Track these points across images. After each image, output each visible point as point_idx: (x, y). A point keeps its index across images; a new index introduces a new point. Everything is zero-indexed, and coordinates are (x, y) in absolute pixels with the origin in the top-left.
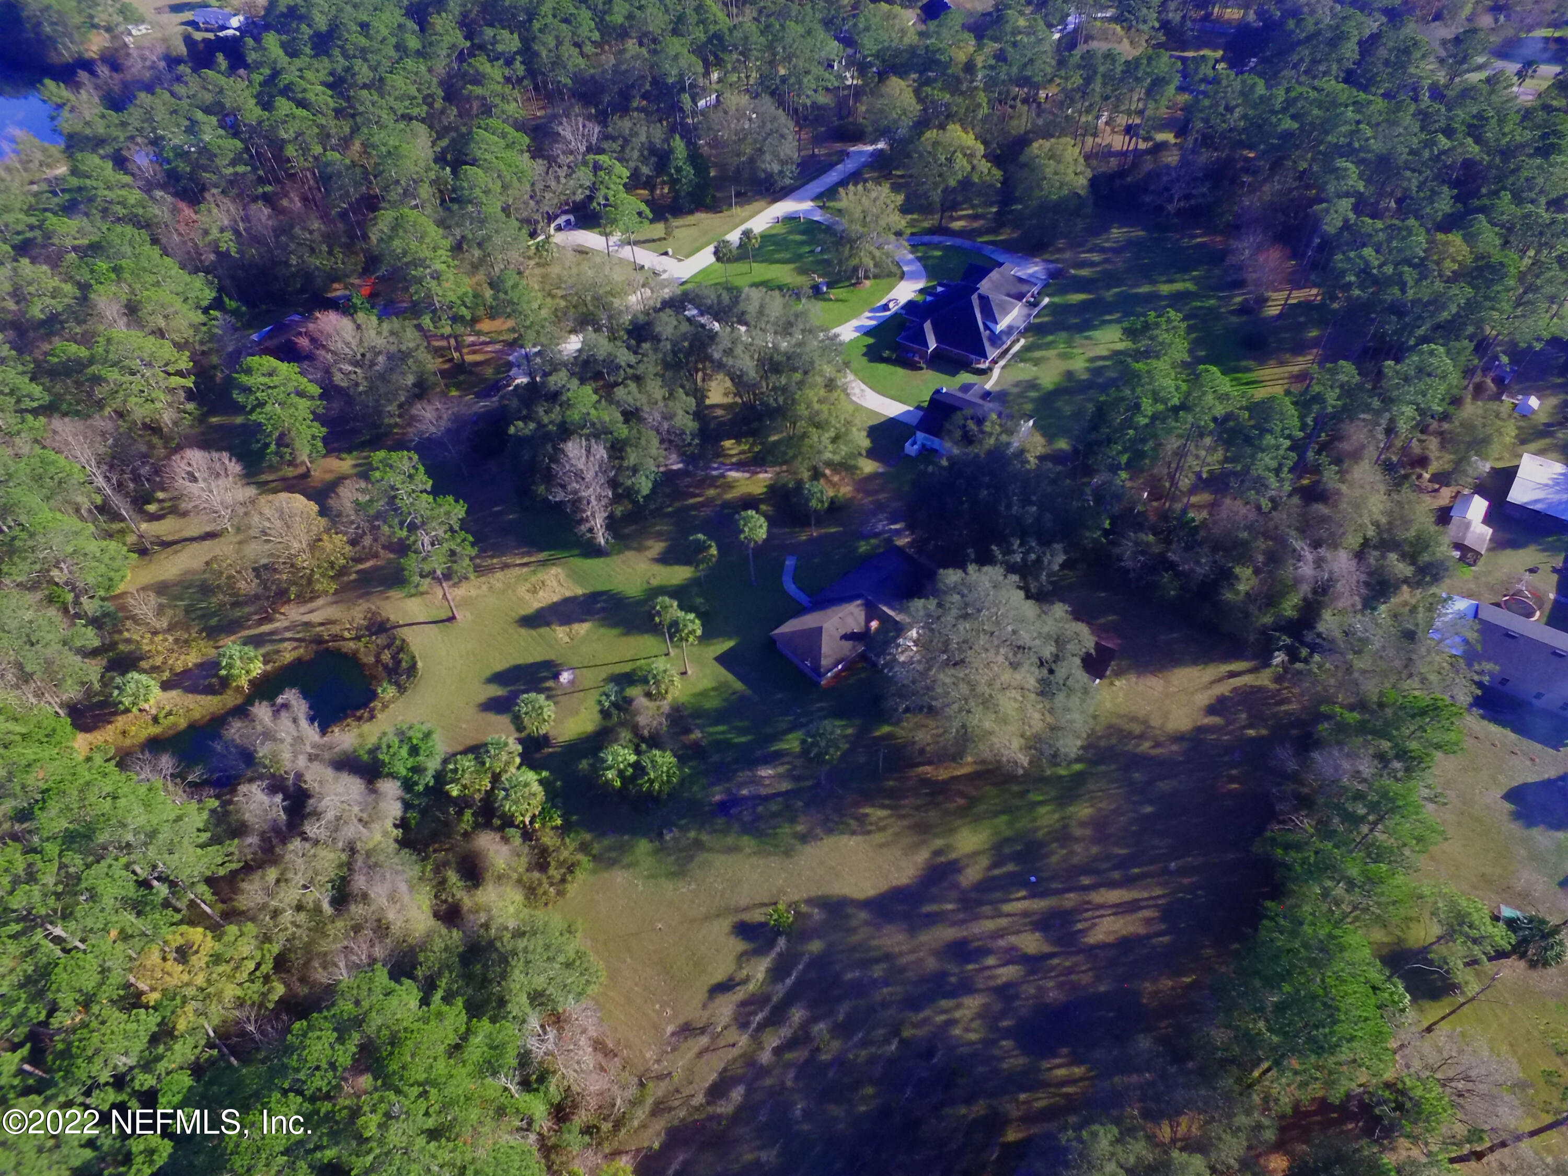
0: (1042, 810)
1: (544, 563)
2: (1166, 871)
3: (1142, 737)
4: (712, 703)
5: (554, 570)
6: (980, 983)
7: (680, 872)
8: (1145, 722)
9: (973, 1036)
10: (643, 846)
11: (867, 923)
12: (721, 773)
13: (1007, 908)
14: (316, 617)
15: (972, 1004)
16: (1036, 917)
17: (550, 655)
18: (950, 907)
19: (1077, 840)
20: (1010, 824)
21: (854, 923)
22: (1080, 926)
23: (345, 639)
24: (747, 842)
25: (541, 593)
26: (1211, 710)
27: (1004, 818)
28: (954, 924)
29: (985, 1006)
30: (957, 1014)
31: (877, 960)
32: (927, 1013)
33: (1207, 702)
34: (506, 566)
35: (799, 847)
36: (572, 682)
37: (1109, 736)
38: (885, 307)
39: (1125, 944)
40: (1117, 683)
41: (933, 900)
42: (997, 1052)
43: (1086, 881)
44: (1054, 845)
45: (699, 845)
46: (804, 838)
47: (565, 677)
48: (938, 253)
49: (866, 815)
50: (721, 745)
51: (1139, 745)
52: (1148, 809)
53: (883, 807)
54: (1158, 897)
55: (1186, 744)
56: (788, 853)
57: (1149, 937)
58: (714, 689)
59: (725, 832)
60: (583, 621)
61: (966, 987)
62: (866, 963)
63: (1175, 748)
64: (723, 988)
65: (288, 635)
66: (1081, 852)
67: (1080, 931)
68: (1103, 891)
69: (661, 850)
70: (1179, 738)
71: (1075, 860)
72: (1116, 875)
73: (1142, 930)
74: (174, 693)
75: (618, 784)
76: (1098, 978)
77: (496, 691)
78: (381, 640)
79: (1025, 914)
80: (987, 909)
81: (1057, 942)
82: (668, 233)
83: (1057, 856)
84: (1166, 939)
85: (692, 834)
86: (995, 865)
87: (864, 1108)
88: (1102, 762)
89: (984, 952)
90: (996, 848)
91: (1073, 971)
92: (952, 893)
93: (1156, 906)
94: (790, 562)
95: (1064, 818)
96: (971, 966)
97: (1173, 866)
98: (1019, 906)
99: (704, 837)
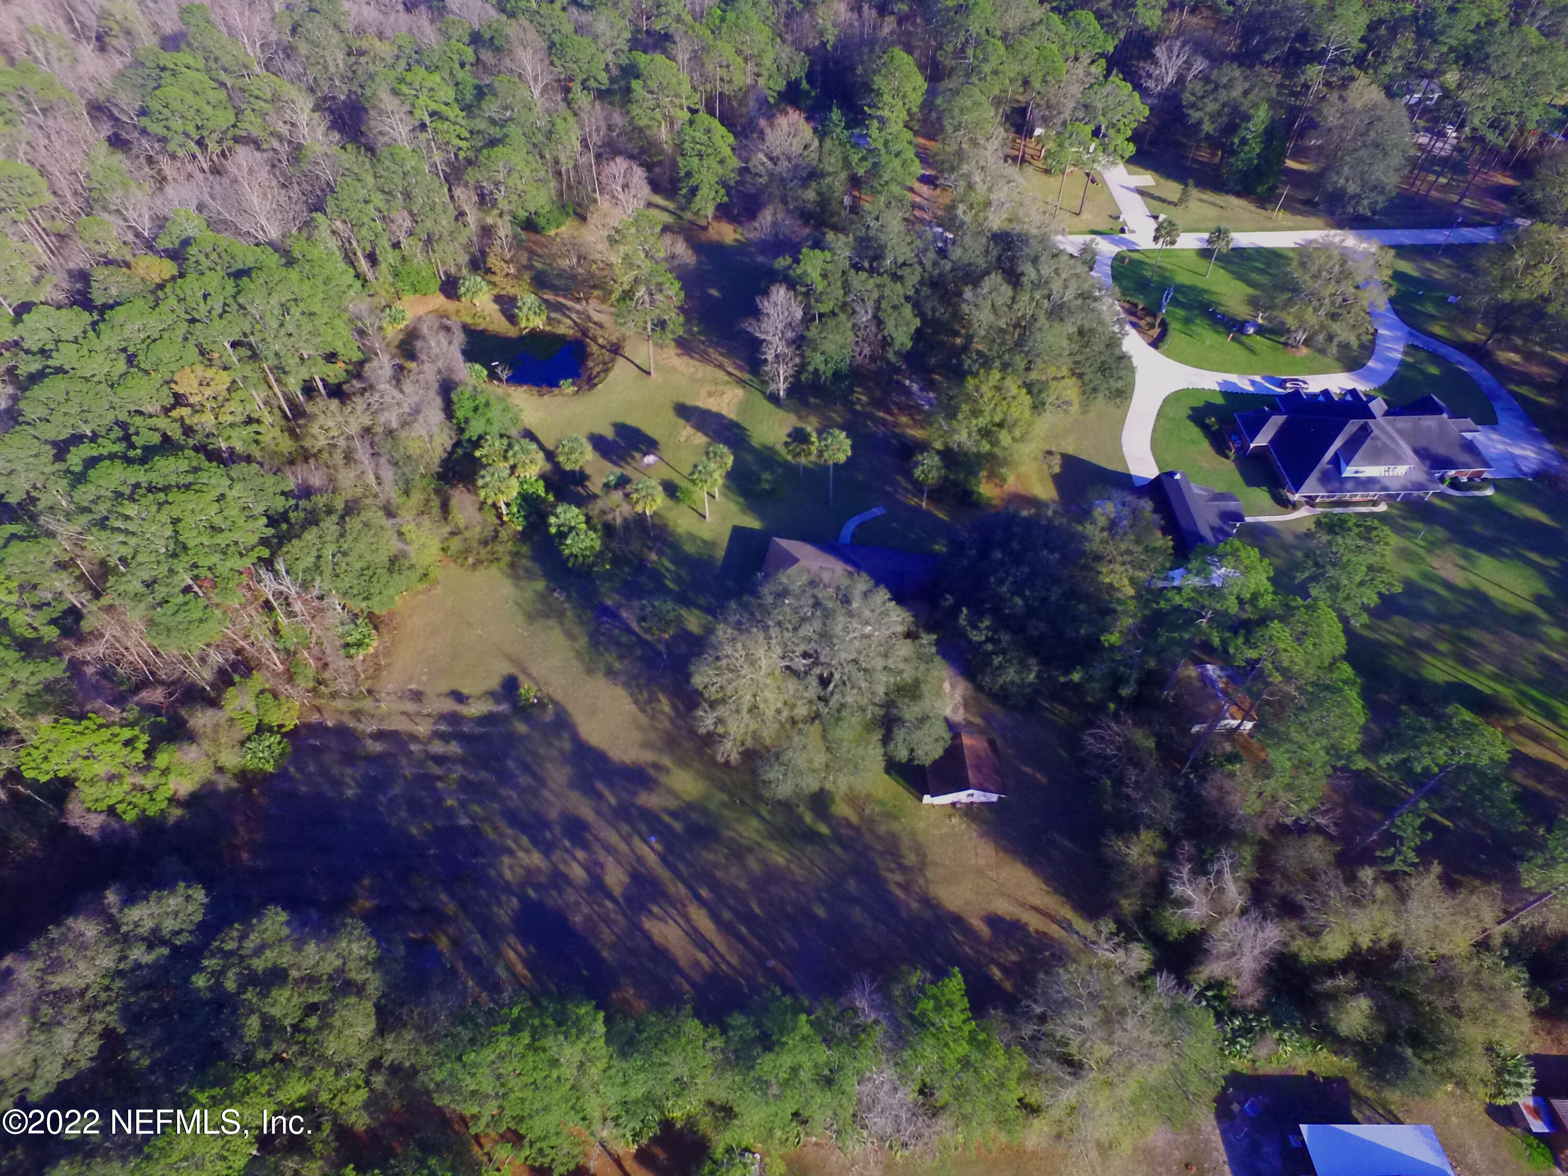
0: (754, 823)
1: (741, 382)
2: (762, 959)
3: (902, 868)
5: (739, 392)
6: (557, 856)
7: (531, 617)
8: (922, 866)
9: (508, 874)
10: (540, 585)
11: (561, 751)
12: (632, 590)
13: (637, 843)
14: (596, 317)
15: (536, 859)
16: (642, 870)
17: (662, 441)
18: (613, 801)
19: (744, 866)
20: (724, 805)
21: (557, 743)
22: (656, 909)
23: (596, 342)
24: (583, 641)
25: (712, 400)
26: (993, 921)
27: (724, 797)
28: (598, 813)
29: (539, 870)
30: (521, 854)
31: (534, 775)
32: (509, 831)
33: (1000, 912)
34: (721, 367)
35: (600, 675)
36: (648, 465)
37: (879, 838)
38: (1282, 383)
39: (661, 954)
40: (955, 820)
41: (611, 785)
42: (504, 898)
43: (704, 892)
44: (726, 851)
45: (561, 615)
46: (610, 673)
47: (650, 459)
48: (1434, 370)
49: (659, 701)
50: (656, 576)
51: (892, 871)
52: (820, 912)
53: (675, 708)
54: (728, 963)
55: (928, 914)
56: (590, 671)
57: (680, 971)
58: (704, 542)
59: (582, 623)
60: (707, 435)
61: (547, 849)
62: (526, 768)
63: (915, 905)
64: (459, 697)
65: (574, 316)
66: (732, 875)
67: (650, 911)
68: (704, 912)
69: (543, 597)
70: (930, 904)
71: (719, 874)
72: (727, 915)
73: (683, 962)
74: (496, 307)
75: (553, 530)
76: (613, 947)
77: (609, 433)
78: (607, 356)
79: (640, 860)
80: (625, 828)
81: (628, 898)
82: (1182, 200)
83: (712, 856)
84: (686, 986)
85: (566, 606)
86: (674, 814)
87: (414, 831)
88: (845, 848)
89: (586, 846)
90: (690, 806)
91: (608, 922)
92: (624, 795)
93: (717, 964)
94: (877, 511)
95: (759, 844)
96: (567, 843)
97: (772, 963)
98: (644, 850)
99: (569, 613)
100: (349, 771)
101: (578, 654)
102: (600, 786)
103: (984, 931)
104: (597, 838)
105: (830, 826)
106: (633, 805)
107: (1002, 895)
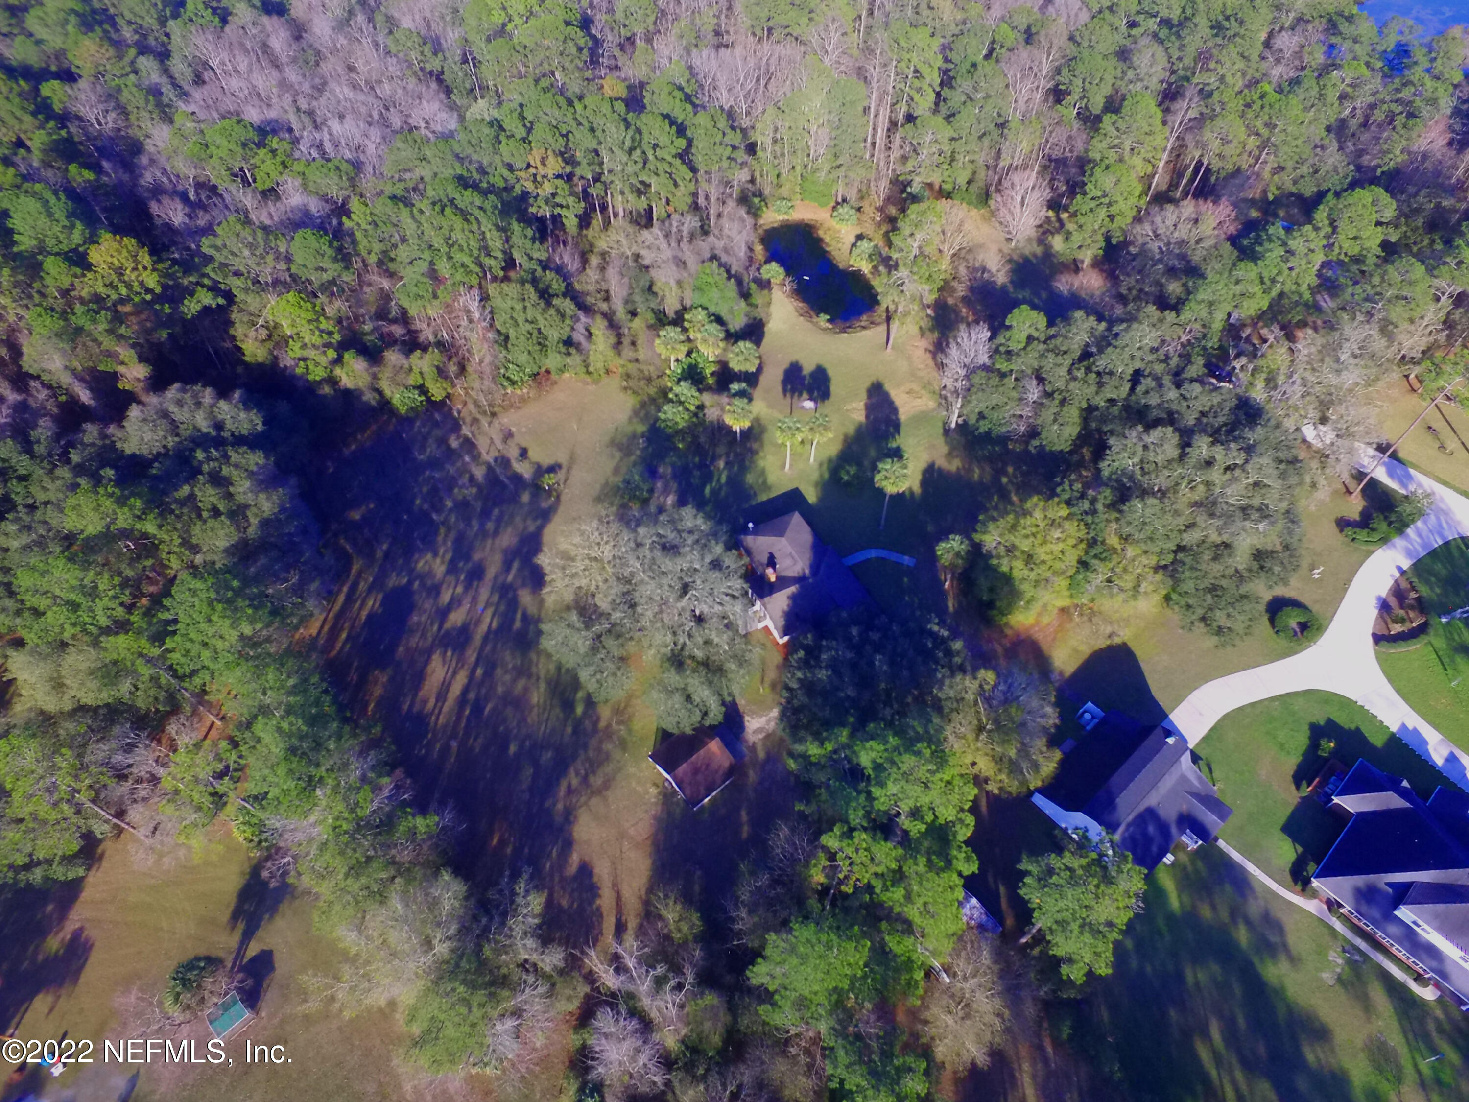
1: (943, 399)
2: (454, 736)
3: (585, 780)
4: (750, 478)
5: (931, 403)
6: (451, 579)
7: (612, 443)
8: (597, 792)
9: (421, 564)
11: (525, 528)
12: (682, 475)
13: (489, 612)
15: (439, 568)
16: (472, 628)
17: (833, 399)
18: (510, 578)
19: (514, 681)
21: (529, 522)
22: (449, 654)
23: (886, 304)
24: (618, 480)
25: (905, 395)
26: (585, 870)
28: (496, 578)
29: (434, 577)
30: (438, 561)
31: (497, 528)
32: (449, 544)
33: (597, 871)
36: (802, 408)
37: (599, 750)
39: (420, 677)
40: (653, 791)
41: (519, 570)
42: (404, 573)
43: (479, 672)
44: (519, 663)
45: (628, 454)
47: (809, 404)
50: (708, 477)
51: (577, 774)
52: (513, 749)
54: (437, 718)
55: (558, 819)
57: (415, 695)
58: (765, 482)
59: (632, 470)
60: (867, 416)
61: (452, 569)
62: (499, 521)
63: (560, 806)
64: (524, 453)
66: (503, 679)
67: (445, 652)
68: (465, 681)
69: (634, 436)
70: (569, 816)
71: (499, 671)
72: (472, 696)
73: (422, 693)
74: (853, 240)
76: (408, 649)
77: (808, 370)
78: (878, 321)
79: (478, 622)
80: (496, 598)
81: (448, 633)
83: (509, 658)
84: (406, 707)
85: (638, 452)
86: (525, 618)
87: (418, 502)
88: (575, 732)
89: (467, 588)
91: (423, 636)
92: (519, 582)
93: (432, 713)
94: (907, 560)
95: (538, 679)
96: (462, 577)
97: (454, 744)
98: (487, 619)
99: (633, 458)
100: (434, 446)
102: (516, 565)
103: (573, 867)
104: (477, 590)
105: (585, 713)
106: (515, 590)
107: (613, 863)
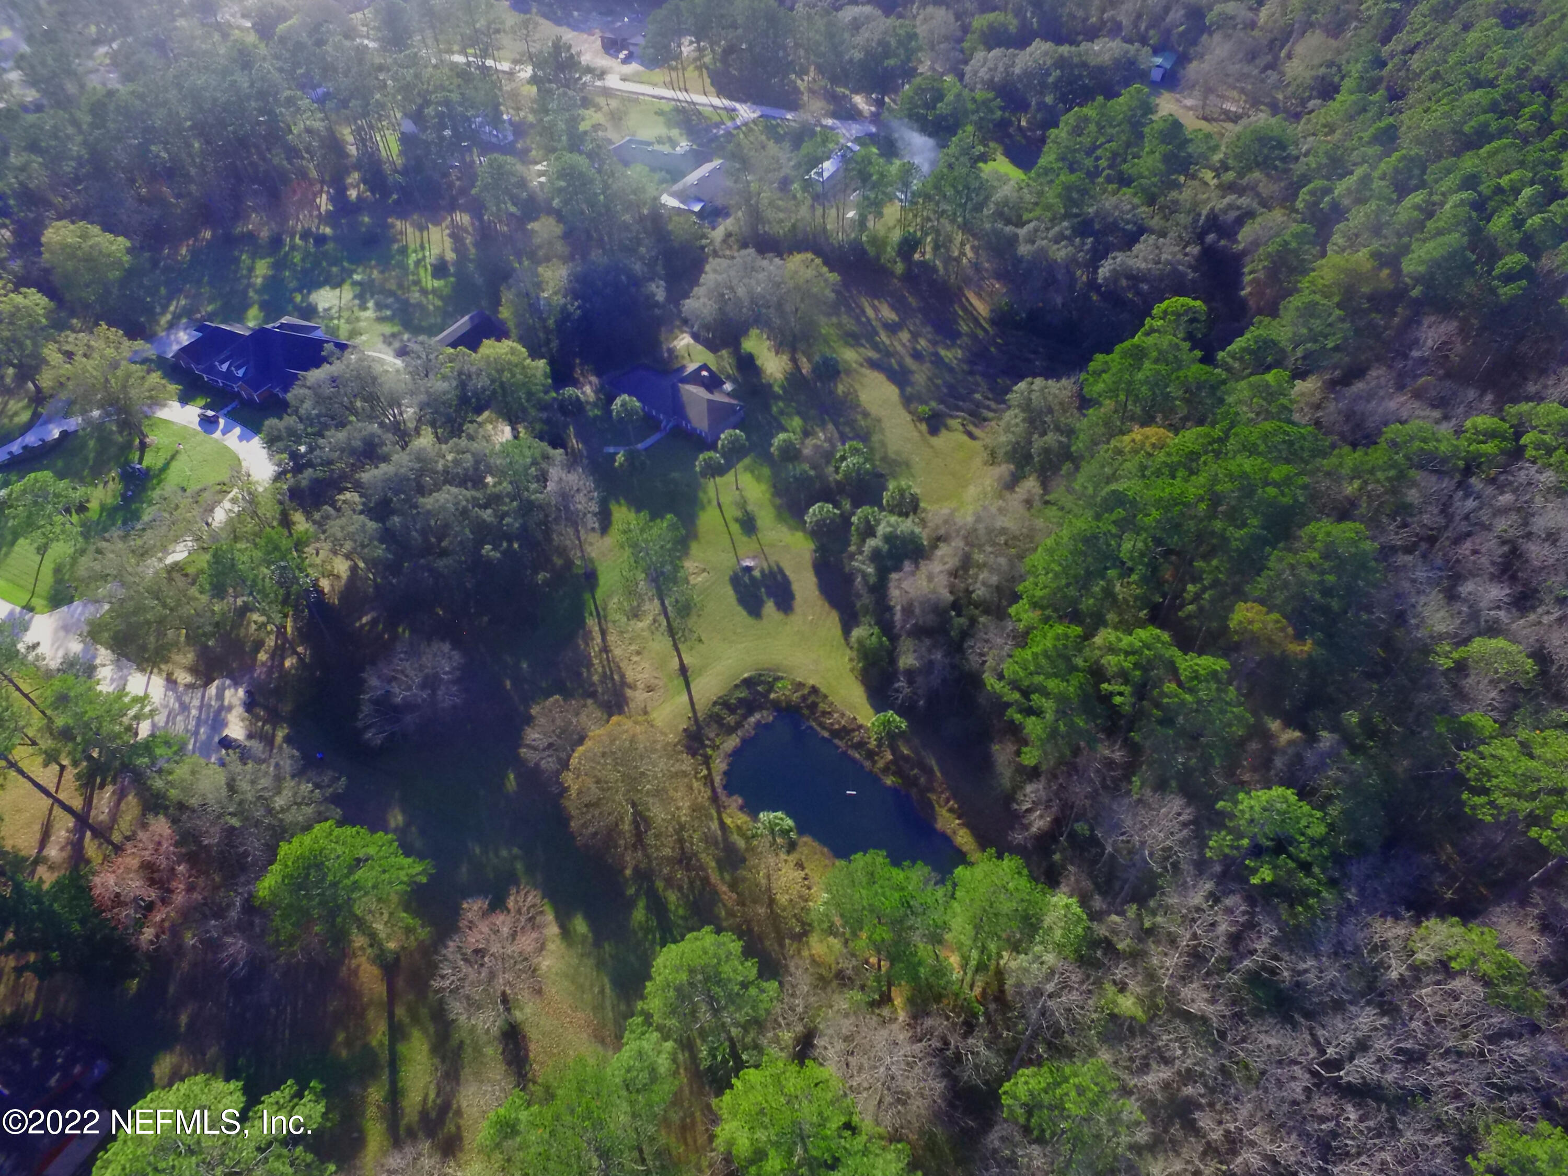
1: (602, 618)
4: (766, 471)
5: (613, 608)
6: (931, 350)
9: (959, 352)
11: (913, 387)
13: (888, 342)
15: (943, 352)
16: (890, 334)
18: (893, 361)
21: (914, 392)
22: (890, 322)
28: (902, 359)
29: (943, 348)
30: (950, 356)
31: (933, 382)
32: (954, 366)
35: (872, 417)
36: (754, 558)
39: (895, 310)
41: (891, 367)
42: (964, 345)
43: (864, 319)
44: (845, 328)
46: (866, 415)
47: (749, 563)
56: (879, 421)
57: (889, 303)
61: (936, 354)
66: (847, 321)
67: (893, 322)
68: (868, 315)
71: (852, 322)
72: (858, 312)
73: (886, 305)
76: (916, 318)
77: (769, 607)
79: (889, 337)
80: (891, 349)
81: (901, 328)
83: (851, 327)
84: (889, 298)
86: (863, 347)
89: (915, 349)
90: (852, 346)
94: (611, 450)
101: (882, 431)
102: (897, 368)
